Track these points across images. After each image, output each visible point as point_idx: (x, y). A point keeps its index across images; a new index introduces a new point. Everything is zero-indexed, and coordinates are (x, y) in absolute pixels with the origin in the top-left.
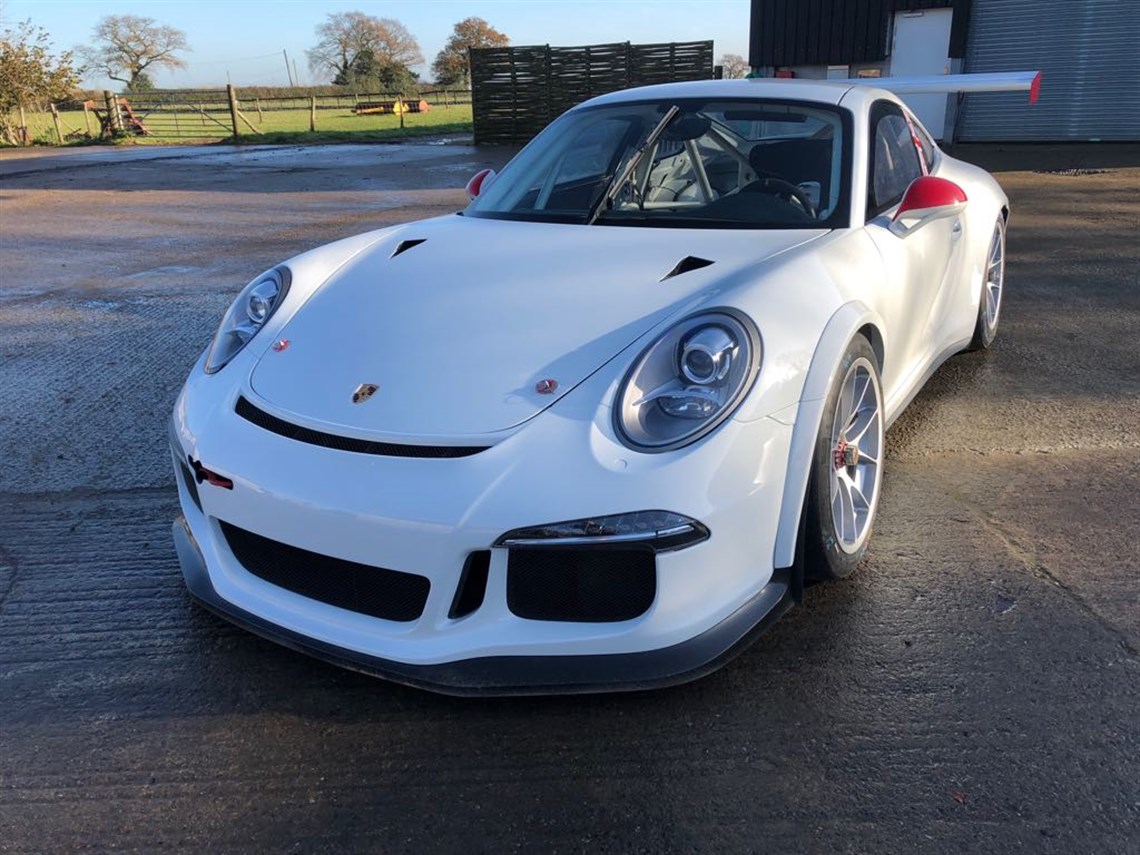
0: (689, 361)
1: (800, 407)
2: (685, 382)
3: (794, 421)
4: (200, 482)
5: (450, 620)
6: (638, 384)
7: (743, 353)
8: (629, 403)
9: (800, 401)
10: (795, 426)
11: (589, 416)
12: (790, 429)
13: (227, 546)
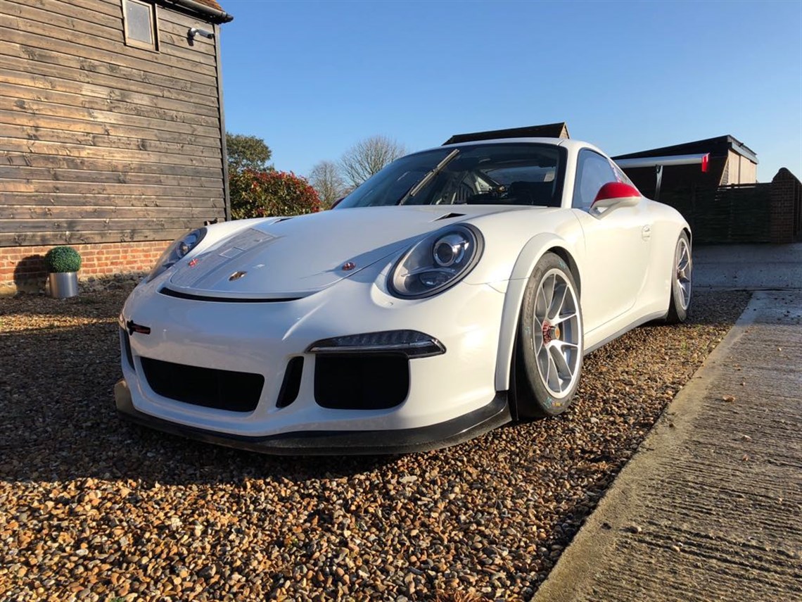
0: (439, 252)
1: (509, 283)
2: (436, 265)
3: (505, 291)
4: (131, 334)
5: (276, 408)
6: (405, 265)
7: (471, 247)
8: (398, 275)
9: (510, 279)
10: (506, 294)
11: (371, 279)
12: (504, 295)
13: (145, 379)
